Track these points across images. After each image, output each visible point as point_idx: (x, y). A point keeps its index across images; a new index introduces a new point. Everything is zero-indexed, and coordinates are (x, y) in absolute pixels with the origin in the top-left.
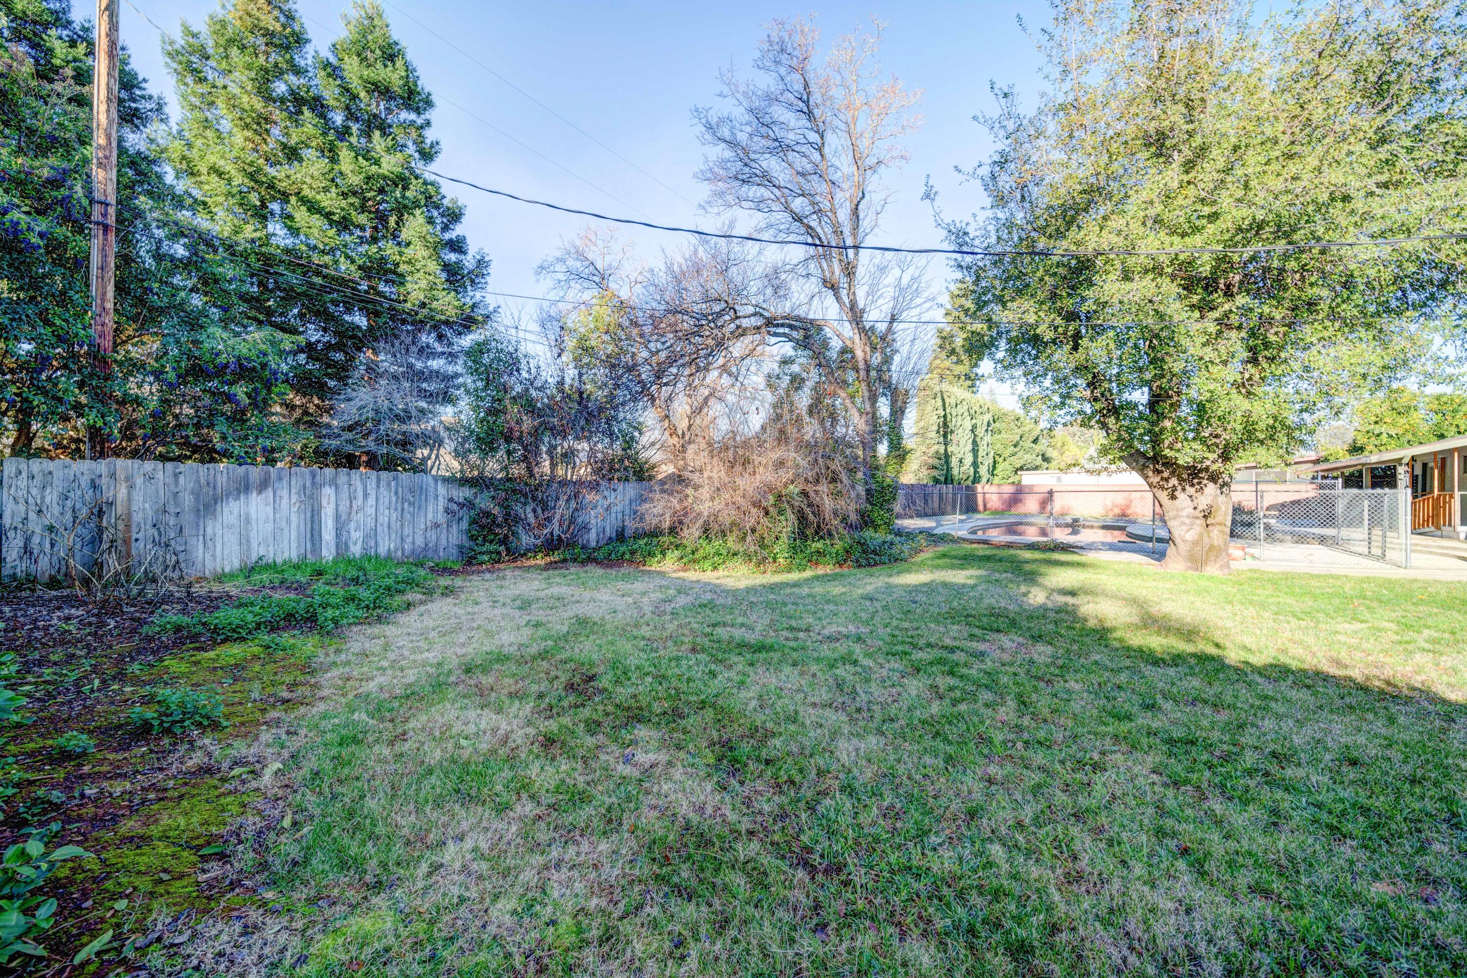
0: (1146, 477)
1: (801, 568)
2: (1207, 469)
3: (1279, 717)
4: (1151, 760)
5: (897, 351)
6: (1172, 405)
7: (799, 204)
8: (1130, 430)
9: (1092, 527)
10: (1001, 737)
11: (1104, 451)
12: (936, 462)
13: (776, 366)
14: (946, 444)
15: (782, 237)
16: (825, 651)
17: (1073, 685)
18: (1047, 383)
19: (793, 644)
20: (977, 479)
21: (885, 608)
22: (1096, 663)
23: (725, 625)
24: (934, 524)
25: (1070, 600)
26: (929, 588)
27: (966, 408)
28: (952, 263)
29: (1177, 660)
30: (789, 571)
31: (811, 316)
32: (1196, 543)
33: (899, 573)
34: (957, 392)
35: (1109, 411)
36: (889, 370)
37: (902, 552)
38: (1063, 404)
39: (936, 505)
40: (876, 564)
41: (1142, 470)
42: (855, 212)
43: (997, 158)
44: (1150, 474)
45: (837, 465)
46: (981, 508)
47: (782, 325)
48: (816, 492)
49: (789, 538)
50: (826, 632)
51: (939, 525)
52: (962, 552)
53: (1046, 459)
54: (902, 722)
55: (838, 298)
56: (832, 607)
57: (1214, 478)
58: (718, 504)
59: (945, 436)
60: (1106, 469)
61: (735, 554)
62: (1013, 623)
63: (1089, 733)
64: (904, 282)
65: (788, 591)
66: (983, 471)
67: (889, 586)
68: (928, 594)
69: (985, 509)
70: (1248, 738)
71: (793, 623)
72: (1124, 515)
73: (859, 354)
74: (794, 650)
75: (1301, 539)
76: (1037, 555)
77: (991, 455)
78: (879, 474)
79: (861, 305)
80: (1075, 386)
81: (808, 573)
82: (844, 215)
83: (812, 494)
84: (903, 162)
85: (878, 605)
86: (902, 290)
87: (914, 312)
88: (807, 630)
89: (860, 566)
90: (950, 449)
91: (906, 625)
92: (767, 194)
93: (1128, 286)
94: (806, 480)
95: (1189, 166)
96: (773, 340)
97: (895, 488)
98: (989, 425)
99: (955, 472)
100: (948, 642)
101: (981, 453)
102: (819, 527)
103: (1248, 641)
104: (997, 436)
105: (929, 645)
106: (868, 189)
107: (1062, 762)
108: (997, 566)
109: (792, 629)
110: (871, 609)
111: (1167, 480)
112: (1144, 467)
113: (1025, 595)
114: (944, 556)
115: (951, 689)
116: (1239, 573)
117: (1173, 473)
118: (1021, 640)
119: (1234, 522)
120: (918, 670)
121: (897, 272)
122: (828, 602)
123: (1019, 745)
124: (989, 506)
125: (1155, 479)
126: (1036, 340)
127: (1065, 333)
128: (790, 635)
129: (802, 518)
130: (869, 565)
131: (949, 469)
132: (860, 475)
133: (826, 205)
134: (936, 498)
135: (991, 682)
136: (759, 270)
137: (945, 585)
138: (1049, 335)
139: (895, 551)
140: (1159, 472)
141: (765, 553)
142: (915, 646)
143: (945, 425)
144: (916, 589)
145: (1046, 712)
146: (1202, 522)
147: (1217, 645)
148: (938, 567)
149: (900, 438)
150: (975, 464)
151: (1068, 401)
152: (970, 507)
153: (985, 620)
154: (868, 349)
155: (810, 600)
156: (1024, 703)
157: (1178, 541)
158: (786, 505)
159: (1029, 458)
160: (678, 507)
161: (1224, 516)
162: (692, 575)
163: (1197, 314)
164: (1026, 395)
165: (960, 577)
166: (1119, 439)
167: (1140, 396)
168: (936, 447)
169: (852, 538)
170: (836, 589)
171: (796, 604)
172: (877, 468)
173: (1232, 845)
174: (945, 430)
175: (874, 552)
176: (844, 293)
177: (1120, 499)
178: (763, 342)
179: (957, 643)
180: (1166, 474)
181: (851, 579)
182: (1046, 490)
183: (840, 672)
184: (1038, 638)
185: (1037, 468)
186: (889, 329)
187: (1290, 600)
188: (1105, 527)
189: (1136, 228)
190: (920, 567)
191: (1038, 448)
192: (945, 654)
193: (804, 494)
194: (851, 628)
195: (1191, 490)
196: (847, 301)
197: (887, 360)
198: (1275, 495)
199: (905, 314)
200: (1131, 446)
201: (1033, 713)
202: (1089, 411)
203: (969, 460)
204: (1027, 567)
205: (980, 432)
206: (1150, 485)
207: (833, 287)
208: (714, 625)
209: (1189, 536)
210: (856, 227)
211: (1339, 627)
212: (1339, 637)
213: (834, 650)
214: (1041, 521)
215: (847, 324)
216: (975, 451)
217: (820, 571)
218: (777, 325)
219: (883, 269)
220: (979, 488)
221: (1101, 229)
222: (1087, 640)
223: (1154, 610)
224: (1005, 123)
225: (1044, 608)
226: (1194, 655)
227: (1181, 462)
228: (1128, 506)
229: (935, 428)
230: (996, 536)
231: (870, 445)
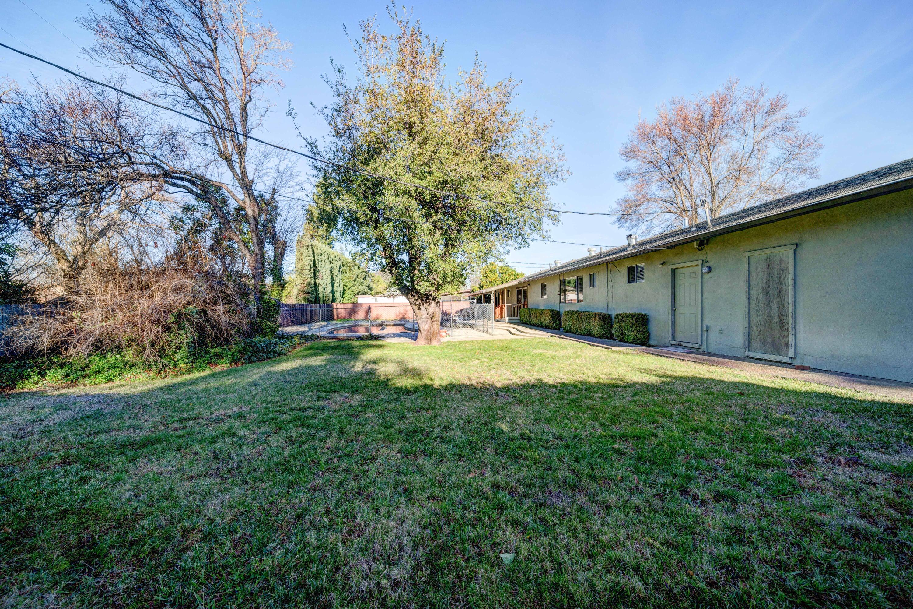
0: (408, 299)
1: (199, 369)
2: (431, 295)
3: (449, 408)
4: (397, 447)
5: (279, 215)
6: (418, 263)
7: (195, 87)
8: (401, 275)
9: (390, 325)
10: (325, 458)
11: (391, 286)
12: (310, 290)
13: (179, 211)
14: (315, 279)
15: (179, 108)
16: (211, 431)
17: (369, 415)
18: (364, 246)
19: (181, 432)
20: (334, 301)
21: (265, 389)
22: (382, 400)
23: (109, 430)
24: (307, 329)
25: (374, 366)
26: (298, 370)
27: (326, 256)
28: (311, 164)
29: (416, 390)
30: (190, 371)
31: (208, 177)
32: (428, 331)
33: (280, 362)
34: (320, 246)
35: (392, 264)
36: (274, 227)
37: (283, 349)
38: (372, 258)
39: (309, 317)
40: (264, 359)
41: (407, 295)
42: (244, 109)
43: (335, 106)
44: (410, 297)
45: (231, 290)
46: (335, 317)
47: (181, 179)
48: (213, 310)
49: (189, 347)
50: (214, 416)
51: (310, 329)
52: (321, 345)
53: (370, 289)
54: (263, 469)
55: (232, 168)
56: (222, 396)
57: (434, 299)
58: (111, 324)
59: (314, 273)
60: (393, 295)
61: (132, 366)
62: (344, 385)
63: (372, 440)
64: (282, 168)
65: (185, 389)
66: (337, 295)
67: (270, 374)
68: (296, 375)
69: (338, 318)
70: (436, 423)
71: (185, 415)
72: (403, 318)
73: (249, 212)
74: (180, 437)
75: (465, 326)
76: (363, 343)
77: (342, 286)
78: (267, 297)
79: (250, 176)
80: (378, 249)
81: (208, 372)
82: (235, 108)
83: (210, 313)
84: (279, 87)
85: (259, 388)
86: (279, 175)
87: (289, 190)
88: (197, 418)
89: (251, 362)
90: (318, 281)
91: (277, 399)
92: (162, 67)
93: (397, 199)
94: (204, 301)
95: (422, 145)
96: (172, 189)
97: (278, 305)
98: (340, 268)
99: (321, 295)
100: (303, 404)
101: (336, 285)
102: (216, 336)
103: (442, 375)
104: (345, 275)
105: (292, 410)
106: (254, 96)
107: (356, 463)
108: (341, 352)
109: (182, 420)
110: (254, 392)
111: (416, 300)
112: (408, 294)
113: (353, 367)
114: (311, 348)
115: (300, 436)
116: (444, 343)
117: (419, 297)
118: (346, 394)
119: (442, 319)
120: (280, 429)
121: (276, 161)
122: (220, 393)
123: (336, 460)
124: (340, 316)
125: (412, 300)
126: (356, 220)
127: (371, 219)
128: (180, 425)
129: (201, 329)
130: (259, 361)
131: (317, 294)
132: (252, 297)
133: (219, 95)
134: (309, 312)
135: (326, 426)
136: (156, 128)
137: (308, 367)
138: (363, 219)
139: (278, 349)
140: (414, 296)
141: (165, 361)
142: (281, 413)
143: (314, 265)
144: (289, 373)
145: (352, 435)
146: (430, 320)
147: (432, 379)
148: (305, 357)
149: (280, 273)
150: (333, 291)
151: (374, 257)
152: (329, 317)
153: (328, 386)
154: (256, 210)
155: (204, 394)
156: (342, 433)
157: (422, 330)
158: (186, 322)
159: (361, 288)
160: (61, 328)
161: (438, 317)
162: (78, 390)
163: (425, 219)
164: (354, 251)
165: (317, 361)
166: (397, 279)
167: (405, 257)
168: (309, 280)
169: (246, 343)
170: (228, 381)
171: (190, 399)
172: (265, 293)
173: (424, 479)
174: (315, 269)
175: (263, 351)
176: (237, 165)
177: (402, 310)
178: (161, 188)
179: (308, 405)
180: (416, 297)
181: (243, 373)
182: (367, 306)
183: (219, 445)
184: (355, 392)
185: (365, 294)
186: (272, 198)
187: (458, 354)
188: (395, 325)
189: (400, 169)
190: (295, 357)
191: (366, 282)
192: (300, 413)
193: (203, 312)
194: (236, 409)
195: (426, 305)
196: (239, 172)
197: (272, 220)
198: (457, 307)
199: (282, 190)
200: (401, 283)
201: (346, 438)
202: (384, 263)
203: (329, 289)
204: (355, 350)
205: (335, 271)
206: (410, 303)
207: (228, 159)
208: (95, 434)
209: (426, 328)
210: (244, 121)
211: (472, 364)
212: (472, 368)
213: (218, 429)
214: (364, 323)
215: (239, 189)
216: (333, 284)
217: (218, 369)
218: (176, 178)
219: (266, 156)
220: (334, 304)
221: (385, 165)
222: (379, 388)
223: (410, 366)
224: (339, 87)
225: (361, 373)
226: (422, 386)
227: (421, 292)
228: (405, 314)
229: (308, 268)
230: (342, 334)
231: (259, 276)
